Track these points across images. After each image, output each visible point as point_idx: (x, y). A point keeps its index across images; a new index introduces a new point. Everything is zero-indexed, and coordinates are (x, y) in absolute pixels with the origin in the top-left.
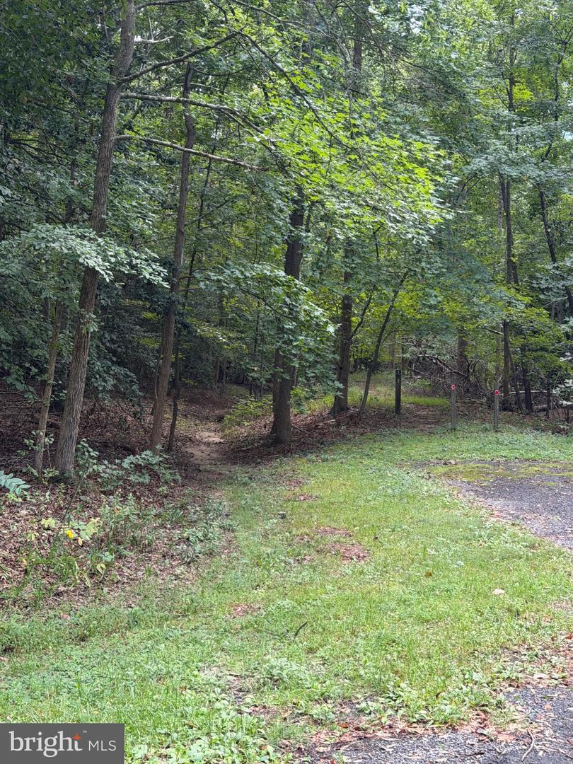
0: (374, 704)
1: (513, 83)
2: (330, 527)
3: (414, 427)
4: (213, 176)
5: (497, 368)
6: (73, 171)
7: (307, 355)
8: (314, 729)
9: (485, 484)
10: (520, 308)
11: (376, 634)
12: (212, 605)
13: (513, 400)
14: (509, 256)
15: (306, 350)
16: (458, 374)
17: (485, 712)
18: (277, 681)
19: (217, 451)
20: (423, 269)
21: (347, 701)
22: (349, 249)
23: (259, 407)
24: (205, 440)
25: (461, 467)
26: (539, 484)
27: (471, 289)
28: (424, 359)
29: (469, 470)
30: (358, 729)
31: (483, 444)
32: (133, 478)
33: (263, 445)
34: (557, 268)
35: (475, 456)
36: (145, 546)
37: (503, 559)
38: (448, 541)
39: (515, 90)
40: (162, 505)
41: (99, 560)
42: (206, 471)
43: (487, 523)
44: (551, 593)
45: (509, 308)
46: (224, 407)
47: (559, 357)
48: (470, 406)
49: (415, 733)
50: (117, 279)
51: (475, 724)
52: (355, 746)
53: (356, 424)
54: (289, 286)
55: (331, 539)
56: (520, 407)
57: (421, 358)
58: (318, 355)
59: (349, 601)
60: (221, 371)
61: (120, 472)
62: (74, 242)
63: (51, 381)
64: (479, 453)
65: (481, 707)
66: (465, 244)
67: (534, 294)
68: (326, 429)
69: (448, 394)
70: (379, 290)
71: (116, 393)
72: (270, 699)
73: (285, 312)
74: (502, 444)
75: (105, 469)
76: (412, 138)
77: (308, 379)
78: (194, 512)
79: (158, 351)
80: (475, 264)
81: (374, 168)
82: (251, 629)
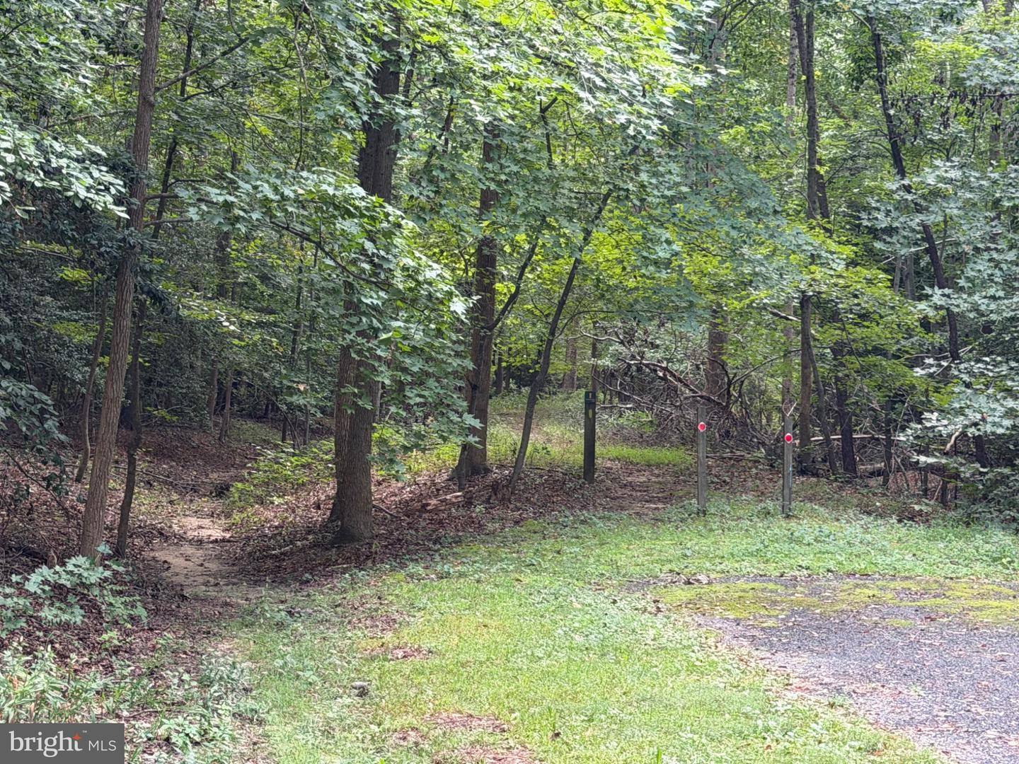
2: (460, 712)
3: (622, 508)
5: (786, 391)
7: (408, 361)
9: (770, 623)
10: (834, 268)
13: (819, 454)
14: (811, 163)
15: (408, 349)
16: (709, 399)
19: (218, 557)
20: (643, 186)
22: (494, 143)
23: (303, 466)
24: (190, 534)
25: (720, 588)
26: (876, 623)
27: (739, 229)
28: (639, 370)
29: (737, 595)
31: (762, 542)
32: (48, 613)
33: (315, 545)
34: (908, 189)
35: (747, 566)
38: (704, 741)
40: (109, 669)
42: (197, 598)
43: (780, 703)
45: (813, 268)
46: (226, 467)
47: (911, 367)
48: (733, 466)
53: (505, 502)
54: (373, 218)
55: (464, 737)
56: (833, 468)
57: (634, 368)
58: (429, 359)
61: (21, 601)
64: (754, 561)
66: (724, 137)
67: (859, 240)
68: (443, 511)
69: (688, 441)
70: (553, 228)
73: (363, 271)
74: (799, 541)
77: (407, 408)
78: (177, 683)
79: (90, 349)
80: (744, 177)
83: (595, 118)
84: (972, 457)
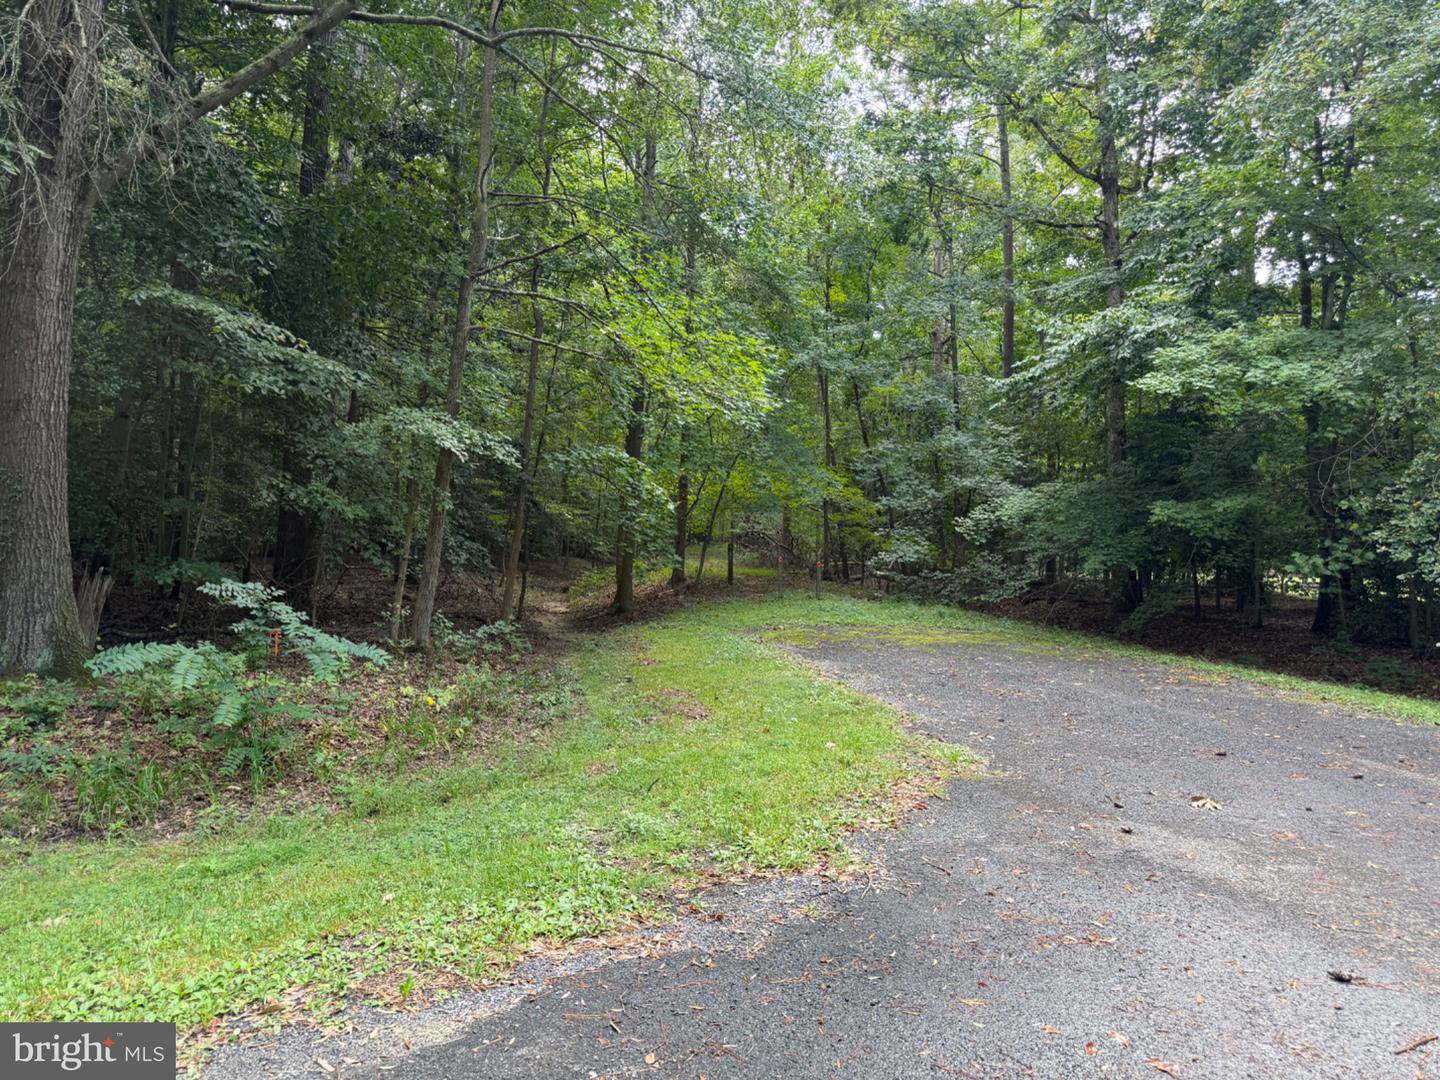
0: (726, 852)
1: (829, 286)
2: (673, 689)
3: (745, 596)
4: (560, 364)
5: (817, 543)
6: (428, 358)
7: (648, 531)
8: (672, 878)
9: (811, 647)
10: (838, 488)
11: (723, 786)
12: (567, 765)
13: (832, 571)
14: (828, 441)
15: (648, 526)
16: (783, 547)
17: (825, 855)
18: (634, 834)
19: (564, 620)
20: (753, 452)
21: (700, 850)
22: (686, 433)
23: (602, 579)
24: (551, 610)
25: (789, 632)
26: (858, 646)
27: (796, 471)
28: (752, 534)
29: (796, 634)
30: (712, 876)
31: (807, 610)
32: (487, 647)
33: (607, 614)
34: (870, 453)
35: (801, 621)
36: (501, 711)
37: (831, 715)
38: (782, 700)
39: (832, 292)
40: (514, 672)
41: (457, 725)
42: (554, 639)
43: (816, 683)
44: (877, 745)
45: (829, 488)
46: (567, 579)
47: (873, 532)
48: (794, 576)
49: (764, 877)
50: (471, 460)
51: (817, 866)
52: (710, 891)
53: (692, 593)
54: (632, 467)
55: (675, 700)
56: (839, 577)
57: (750, 533)
58: (658, 530)
59: (697, 758)
60: (565, 547)
61: (474, 641)
62: (431, 425)
63: (407, 556)
64: (804, 619)
65: (822, 851)
66: (789, 430)
67: (849, 475)
68: (665, 598)
69: (774, 566)
70: (713, 471)
71: (469, 567)
72: (630, 851)
73: (628, 491)
74: (824, 610)
75: (459, 639)
76: (743, 334)
77: (649, 552)
78: (545, 677)
79: (505, 527)
80: (798, 448)
81: (711, 360)
82: (606, 787)
83: (732, 422)
84: (900, 572)
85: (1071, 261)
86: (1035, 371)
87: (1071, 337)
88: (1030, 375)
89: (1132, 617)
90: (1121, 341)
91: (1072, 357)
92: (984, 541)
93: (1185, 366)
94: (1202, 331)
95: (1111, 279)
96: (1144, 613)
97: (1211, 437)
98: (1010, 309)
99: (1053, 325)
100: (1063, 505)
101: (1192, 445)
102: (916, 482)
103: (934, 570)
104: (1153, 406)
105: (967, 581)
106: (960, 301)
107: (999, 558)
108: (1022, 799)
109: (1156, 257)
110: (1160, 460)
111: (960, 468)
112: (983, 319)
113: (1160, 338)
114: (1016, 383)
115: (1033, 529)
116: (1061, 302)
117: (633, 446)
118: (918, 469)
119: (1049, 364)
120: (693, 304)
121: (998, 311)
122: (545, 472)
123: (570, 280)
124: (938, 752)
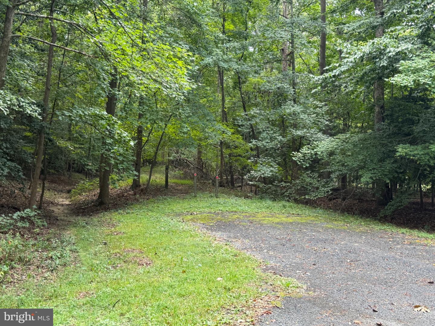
1: (224, 20)
2: (131, 248)
3: (175, 195)
4: (67, 59)
5: (217, 165)
7: (119, 157)
9: (212, 224)
10: (229, 134)
11: (157, 304)
12: (66, 293)
13: (225, 182)
14: (223, 108)
15: (119, 154)
16: (197, 168)
19: (67, 209)
20: (180, 113)
22: (141, 101)
23: (91, 185)
24: (60, 203)
25: (199, 216)
26: (238, 224)
27: (204, 124)
28: (180, 160)
29: (204, 217)
31: (210, 204)
32: (19, 224)
33: (94, 205)
34: (247, 115)
35: (206, 210)
36: (27, 262)
37: (221, 262)
38: (194, 254)
39: (226, 24)
40: (36, 239)
42: (61, 220)
43: (213, 244)
44: (245, 279)
45: (223, 134)
46: (71, 186)
47: (247, 160)
48: (203, 184)
50: (11, 113)
53: (144, 194)
54: (109, 120)
55: (132, 255)
56: (228, 185)
58: (124, 157)
59: (142, 287)
60: (69, 166)
61: (12, 221)
64: (208, 208)
66: (201, 101)
67: (235, 128)
68: (128, 196)
69: (192, 178)
70: (157, 124)
71: (9, 177)
73: (107, 134)
74: (219, 204)
75: (3, 220)
76: (175, 45)
77: (119, 170)
78: (55, 242)
79: (33, 154)
80: (206, 111)
81: (155, 60)
82: (88, 305)
83: (168, 95)
84: (262, 182)
85: (357, 12)
86: (336, 72)
87: (355, 54)
88: (333, 74)
89: (386, 208)
90: (382, 57)
91: (357, 65)
92: (308, 165)
93: (416, 71)
94: (425, 52)
95: (378, 22)
96: (393, 206)
97: (429, 110)
98: (324, 37)
99: (346, 47)
100: (350, 146)
101: (419, 115)
102: (272, 132)
103: (282, 181)
104: (399, 93)
105: (299, 187)
106: (297, 31)
107: (316, 175)
108: (323, 308)
109: (402, 11)
110: (402, 122)
111: (296, 125)
112: (309, 42)
113: (402, 56)
114: (326, 78)
115: (334, 159)
116: (351, 34)
117: (110, 109)
118: (273, 125)
119: (343, 68)
120: (145, 27)
121: (317, 39)
122: (58, 122)
123: (74, 10)
124: (279, 283)
